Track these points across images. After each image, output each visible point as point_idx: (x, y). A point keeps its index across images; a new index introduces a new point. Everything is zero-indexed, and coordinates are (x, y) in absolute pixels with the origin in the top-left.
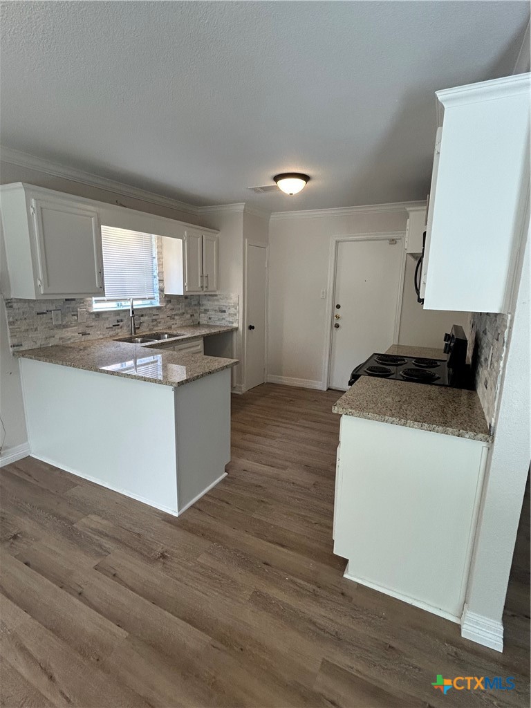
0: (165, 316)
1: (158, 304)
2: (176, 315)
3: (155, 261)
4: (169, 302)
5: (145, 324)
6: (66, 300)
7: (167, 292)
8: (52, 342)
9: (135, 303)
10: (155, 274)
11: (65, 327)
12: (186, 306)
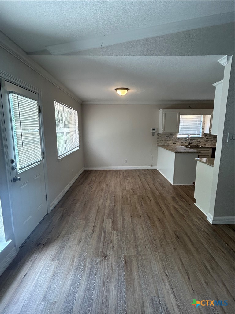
0: (203, 141)
1: (201, 137)
2: (209, 140)
3: (202, 123)
4: (205, 136)
5: (195, 143)
6: (171, 134)
7: (205, 133)
8: (166, 144)
9: (191, 136)
10: (201, 127)
11: (169, 141)
12: (214, 138)
